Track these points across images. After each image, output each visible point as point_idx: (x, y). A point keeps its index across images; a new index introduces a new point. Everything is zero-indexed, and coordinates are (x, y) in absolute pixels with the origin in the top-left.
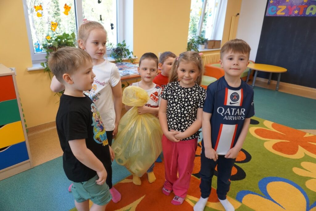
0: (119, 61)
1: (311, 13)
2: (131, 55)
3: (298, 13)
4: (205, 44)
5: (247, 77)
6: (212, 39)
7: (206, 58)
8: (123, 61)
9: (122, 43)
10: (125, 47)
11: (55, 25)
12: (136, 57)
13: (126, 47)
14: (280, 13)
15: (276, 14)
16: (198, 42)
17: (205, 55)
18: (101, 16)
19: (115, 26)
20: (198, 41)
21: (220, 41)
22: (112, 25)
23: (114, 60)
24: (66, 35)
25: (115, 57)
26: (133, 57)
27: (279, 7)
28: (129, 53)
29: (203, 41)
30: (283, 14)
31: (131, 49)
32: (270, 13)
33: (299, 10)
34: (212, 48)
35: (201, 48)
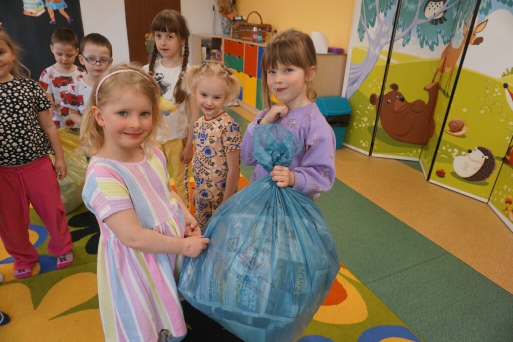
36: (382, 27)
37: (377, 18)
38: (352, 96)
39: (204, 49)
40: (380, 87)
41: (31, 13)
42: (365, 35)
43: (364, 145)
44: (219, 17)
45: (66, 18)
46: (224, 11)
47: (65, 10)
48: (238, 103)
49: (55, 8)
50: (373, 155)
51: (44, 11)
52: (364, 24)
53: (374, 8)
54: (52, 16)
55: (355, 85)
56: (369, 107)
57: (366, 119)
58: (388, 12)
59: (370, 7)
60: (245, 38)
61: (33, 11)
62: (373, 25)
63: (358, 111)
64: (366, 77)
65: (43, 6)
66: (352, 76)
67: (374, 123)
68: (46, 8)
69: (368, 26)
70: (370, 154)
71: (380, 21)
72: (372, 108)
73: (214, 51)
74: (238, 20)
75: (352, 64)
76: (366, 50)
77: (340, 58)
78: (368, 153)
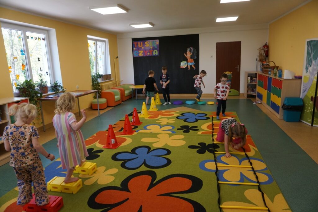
0: (58, 93)
1: (156, 54)
3: (150, 54)
4: (101, 77)
5: (132, 94)
6: (105, 74)
7: (104, 86)
8: (60, 92)
9: (55, 82)
10: (58, 84)
11: (18, 76)
14: (141, 55)
15: (139, 55)
17: (103, 84)
18: (40, 68)
20: (97, 76)
21: (110, 75)
22: (47, 72)
23: (54, 92)
24: (27, 81)
25: (54, 91)
26: (65, 90)
27: (140, 51)
29: (100, 76)
30: (142, 55)
31: (62, 85)
32: (136, 55)
33: (150, 53)
34: (107, 80)
35: (100, 80)
36: (314, 67)
37: (312, 63)
38: (304, 97)
39: (249, 78)
40: (314, 93)
41: (182, 67)
42: (308, 70)
43: (309, 120)
44: (259, 63)
45: (193, 68)
46: (261, 61)
47: (194, 65)
48: (261, 102)
49: (190, 65)
50: (314, 125)
51: (187, 66)
52: (308, 66)
53: (311, 59)
54: (189, 67)
55: (305, 93)
56: (310, 103)
57: (309, 108)
58: (316, 60)
59: (310, 59)
60: (265, 73)
61: (183, 66)
62: (311, 66)
63: (307, 105)
64: (309, 88)
65: (187, 64)
66: (304, 88)
67: (313, 110)
68: (187, 65)
69: (309, 66)
70: (312, 125)
71: (313, 65)
72: (312, 103)
73: (254, 79)
74: (265, 65)
75: (304, 83)
76: (309, 77)
77: (299, 81)
78: (310, 125)
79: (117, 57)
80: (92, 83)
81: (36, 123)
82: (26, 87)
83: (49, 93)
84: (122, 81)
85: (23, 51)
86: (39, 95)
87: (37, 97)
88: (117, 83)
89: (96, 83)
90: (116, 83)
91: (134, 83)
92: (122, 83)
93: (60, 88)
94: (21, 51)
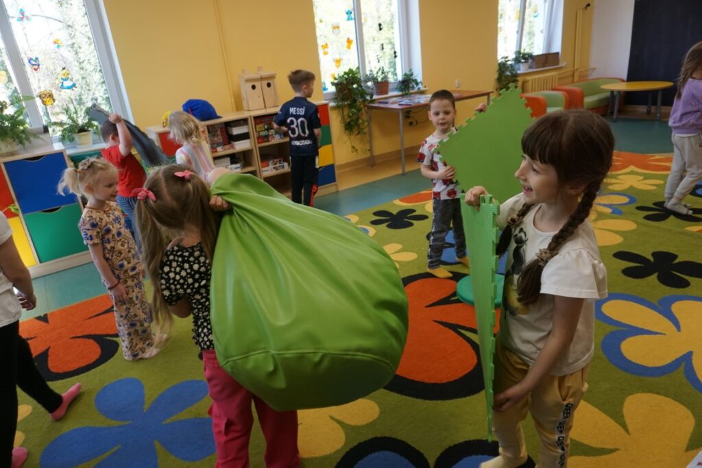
0: (406, 94)
2: (420, 86)
4: (530, 61)
6: (544, 52)
7: (530, 82)
8: (411, 94)
9: (408, 73)
10: (411, 77)
11: (338, 62)
12: (427, 88)
13: (414, 77)
16: (517, 60)
17: (529, 78)
18: (382, 44)
19: (398, 54)
20: (517, 58)
21: (557, 53)
22: (395, 53)
23: (400, 93)
24: (351, 71)
25: (401, 90)
26: (422, 88)
28: (417, 84)
29: (526, 57)
31: (419, 79)
34: (544, 66)
35: (522, 69)
79: (588, 5)
80: (499, 74)
81: (359, 150)
82: (345, 82)
83: (391, 94)
84: (594, 69)
85: (351, 13)
86: (368, 98)
87: (365, 100)
88: (576, 75)
89: (508, 76)
90: (573, 75)
91: (625, 76)
92: (594, 75)
93: (415, 86)
94: (347, 13)
